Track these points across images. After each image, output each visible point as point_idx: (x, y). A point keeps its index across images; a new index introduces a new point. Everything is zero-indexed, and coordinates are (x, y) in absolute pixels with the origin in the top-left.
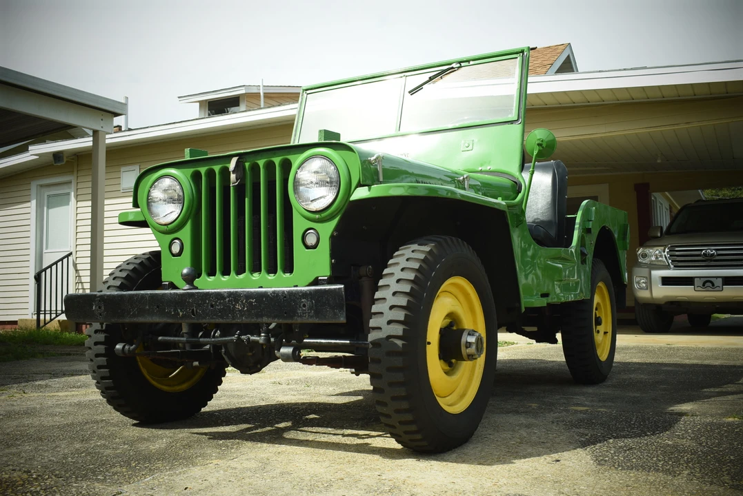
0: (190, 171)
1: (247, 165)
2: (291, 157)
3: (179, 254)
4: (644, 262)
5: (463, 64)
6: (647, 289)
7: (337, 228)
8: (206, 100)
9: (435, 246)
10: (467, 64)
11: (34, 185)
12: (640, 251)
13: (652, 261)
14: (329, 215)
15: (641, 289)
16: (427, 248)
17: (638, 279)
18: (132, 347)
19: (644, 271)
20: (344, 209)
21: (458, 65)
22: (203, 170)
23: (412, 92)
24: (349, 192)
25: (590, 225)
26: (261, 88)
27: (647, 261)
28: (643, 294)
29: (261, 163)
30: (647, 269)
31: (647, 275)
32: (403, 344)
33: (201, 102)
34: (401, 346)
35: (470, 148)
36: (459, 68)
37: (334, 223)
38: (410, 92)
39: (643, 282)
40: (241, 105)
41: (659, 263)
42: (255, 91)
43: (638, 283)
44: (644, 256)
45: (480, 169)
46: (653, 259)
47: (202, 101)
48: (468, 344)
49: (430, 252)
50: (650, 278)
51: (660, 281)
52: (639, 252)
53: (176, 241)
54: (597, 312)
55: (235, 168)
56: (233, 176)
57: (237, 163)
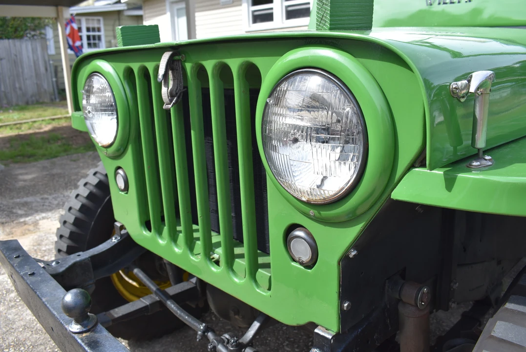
0: (122, 66)
1: (188, 66)
2: (259, 61)
14: (342, 215)
22: (136, 66)
29: (209, 65)
37: (352, 233)
53: (120, 171)
55: (165, 76)
56: (164, 90)
57: (170, 65)
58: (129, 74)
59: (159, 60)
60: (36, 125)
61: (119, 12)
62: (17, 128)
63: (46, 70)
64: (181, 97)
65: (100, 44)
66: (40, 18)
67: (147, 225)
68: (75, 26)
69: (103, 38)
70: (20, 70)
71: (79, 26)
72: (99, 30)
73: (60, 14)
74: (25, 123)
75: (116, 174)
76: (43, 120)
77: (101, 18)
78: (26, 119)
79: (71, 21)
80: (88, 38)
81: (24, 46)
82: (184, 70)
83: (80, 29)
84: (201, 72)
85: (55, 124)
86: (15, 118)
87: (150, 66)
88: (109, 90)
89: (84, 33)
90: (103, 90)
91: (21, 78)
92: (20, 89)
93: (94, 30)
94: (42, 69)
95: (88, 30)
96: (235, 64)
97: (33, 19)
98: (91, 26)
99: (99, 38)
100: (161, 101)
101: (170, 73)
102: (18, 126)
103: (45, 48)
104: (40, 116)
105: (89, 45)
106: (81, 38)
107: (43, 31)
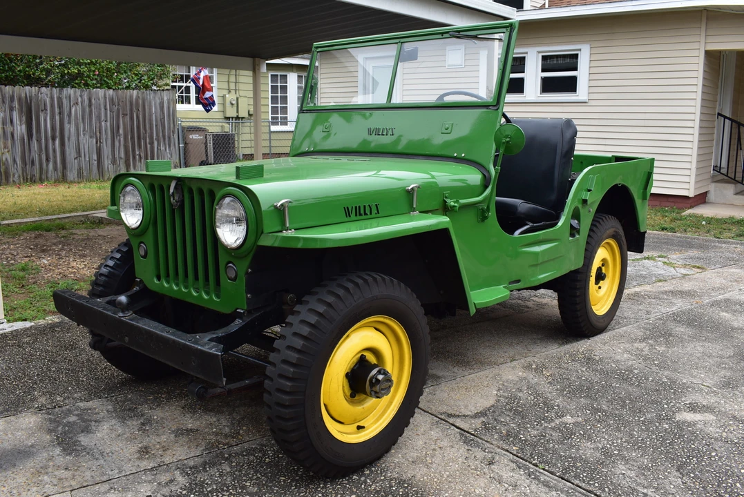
1: (185, 187)
3: (145, 256)
7: (250, 266)
14: (243, 253)
20: (254, 252)
22: (156, 185)
24: (256, 237)
25: (587, 195)
29: (195, 189)
35: (449, 131)
37: (247, 262)
45: (455, 155)
53: (142, 244)
54: (603, 268)
55: (173, 193)
56: (172, 199)
57: (176, 189)
63: (173, 132)
64: (181, 203)
67: (159, 278)
75: (139, 246)
84: (191, 191)
87: (164, 184)
88: (139, 195)
96: (205, 189)
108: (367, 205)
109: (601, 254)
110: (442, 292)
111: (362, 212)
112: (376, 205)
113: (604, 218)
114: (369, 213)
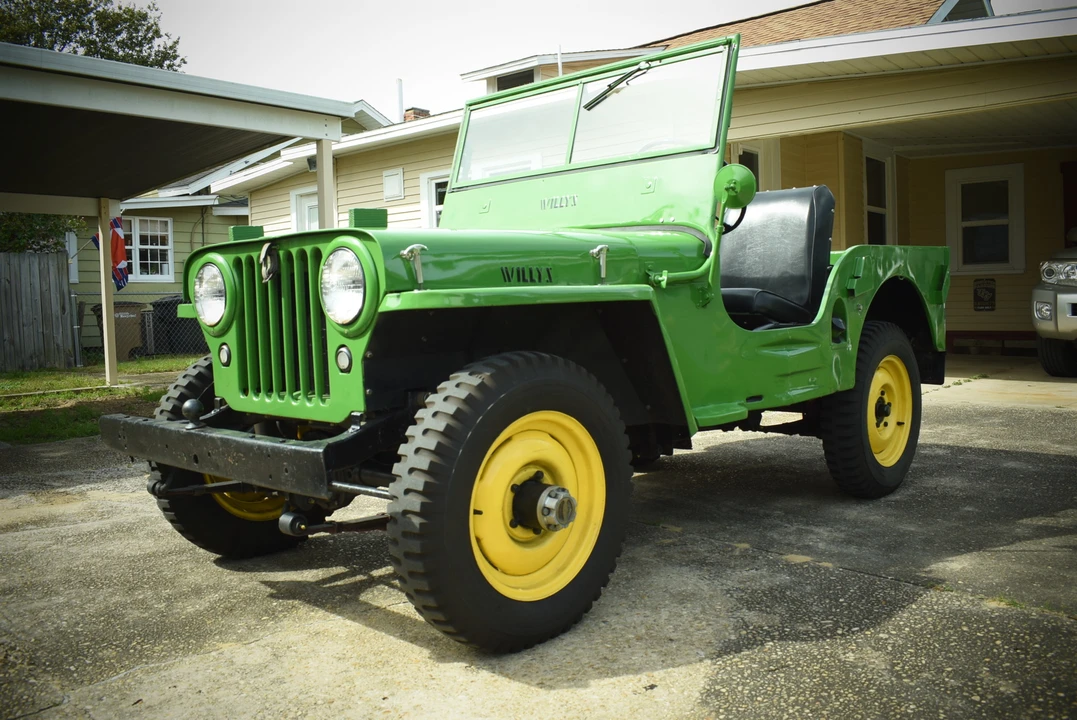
0: (232, 257)
1: (281, 253)
2: (320, 246)
3: (227, 364)
4: (1049, 281)
5: (653, 64)
6: (1051, 320)
7: (369, 347)
8: (495, 77)
9: (491, 376)
10: (657, 63)
11: (294, 194)
12: (1046, 266)
13: (1061, 280)
14: (359, 329)
15: (1044, 318)
16: (475, 381)
17: (1039, 306)
18: (162, 487)
19: (1048, 294)
20: (374, 321)
21: (647, 65)
22: (243, 256)
23: (590, 106)
24: (377, 301)
25: (854, 284)
26: (559, 56)
27: (1053, 280)
28: (1046, 327)
29: (294, 251)
30: (1052, 293)
31: (1051, 301)
32: (421, 524)
33: (489, 80)
34: (418, 526)
35: (651, 190)
36: (648, 69)
37: (364, 341)
38: (585, 107)
39: (1047, 310)
40: (535, 79)
41: (1070, 284)
42: (550, 61)
43: (1040, 310)
44: (1051, 272)
45: (661, 221)
46: (1062, 277)
47: (490, 77)
48: (546, 510)
49: (481, 387)
50: (1055, 304)
51: (1068, 309)
52: (1044, 267)
53: (225, 347)
54: (885, 397)
55: (265, 259)
56: (264, 269)
57: (269, 252)
58: (238, 263)
59: (261, 250)
60: (47, 399)
61: (204, 210)
62: (13, 404)
63: (63, 309)
64: (276, 275)
65: (165, 266)
66: (58, 217)
67: (245, 391)
68: (121, 232)
69: (170, 256)
70: (15, 309)
71: (129, 233)
72: (164, 240)
73: (103, 211)
74: (26, 396)
75: (220, 349)
76: (58, 393)
77: (169, 220)
78: (26, 391)
79: (116, 223)
80: (143, 254)
81: (25, 265)
82: (278, 256)
83: (128, 239)
84: (289, 256)
85: (80, 398)
86: (7, 388)
87: (254, 255)
88: (220, 275)
89: (136, 247)
90: (215, 277)
91: (16, 322)
92: (12, 342)
93: (154, 240)
94: (56, 308)
95: (144, 240)
96: (308, 249)
97: (46, 217)
98: (149, 233)
99: (164, 255)
100: (261, 278)
101: (269, 258)
102: (13, 400)
103: (64, 269)
104: (51, 386)
105: (144, 268)
106: (129, 255)
107: (61, 240)
108: (534, 268)
109: (880, 378)
110: (648, 407)
111: (527, 277)
112: (548, 270)
113: (881, 327)
114: (537, 280)
